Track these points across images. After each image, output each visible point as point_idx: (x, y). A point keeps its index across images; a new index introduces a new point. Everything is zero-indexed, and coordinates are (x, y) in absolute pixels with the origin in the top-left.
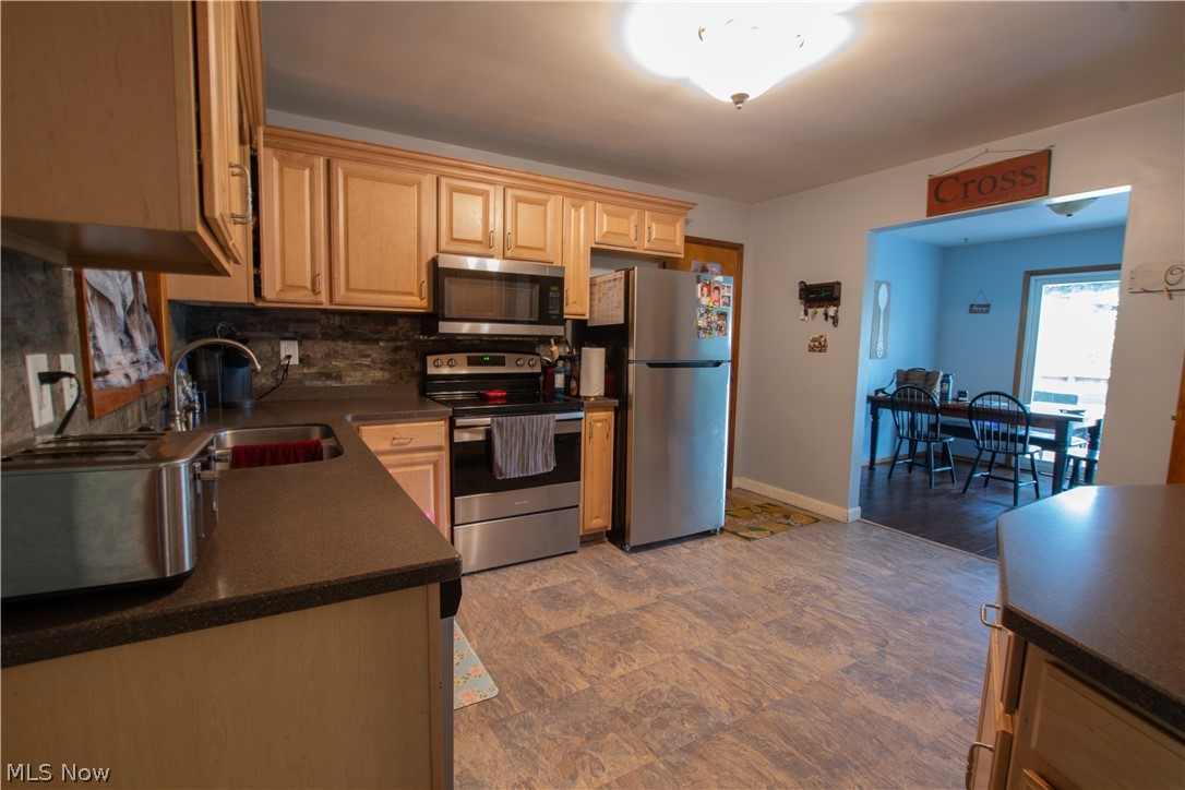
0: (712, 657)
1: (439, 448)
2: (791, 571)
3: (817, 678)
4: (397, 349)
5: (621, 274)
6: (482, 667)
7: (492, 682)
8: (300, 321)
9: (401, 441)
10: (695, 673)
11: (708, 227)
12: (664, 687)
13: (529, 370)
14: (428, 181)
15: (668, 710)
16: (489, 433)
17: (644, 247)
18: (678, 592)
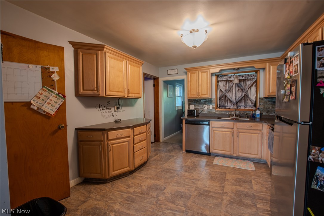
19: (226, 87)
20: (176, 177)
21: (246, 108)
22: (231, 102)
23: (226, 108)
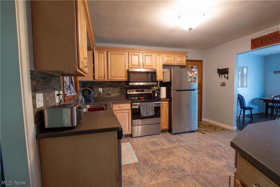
0: (189, 159)
1: (129, 110)
2: (214, 142)
3: (215, 167)
4: (121, 89)
5: (169, 70)
6: (136, 156)
7: (137, 159)
8: (102, 84)
9: (121, 108)
10: (184, 163)
11: (192, 57)
12: (176, 165)
13: (150, 93)
14: (127, 53)
15: (176, 170)
16: (139, 106)
17: (175, 63)
18: (183, 144)
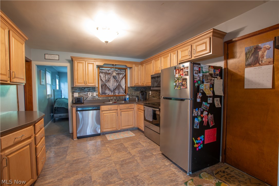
17: (193, 56)
19: (106, 78)
20: (90, 163)
21: (120, 94)
22: (109, 89)
23: (106, 94)
